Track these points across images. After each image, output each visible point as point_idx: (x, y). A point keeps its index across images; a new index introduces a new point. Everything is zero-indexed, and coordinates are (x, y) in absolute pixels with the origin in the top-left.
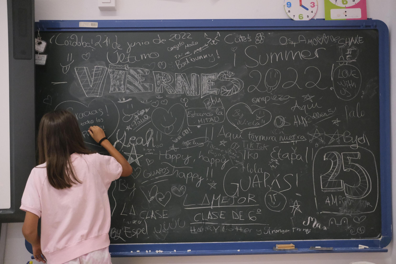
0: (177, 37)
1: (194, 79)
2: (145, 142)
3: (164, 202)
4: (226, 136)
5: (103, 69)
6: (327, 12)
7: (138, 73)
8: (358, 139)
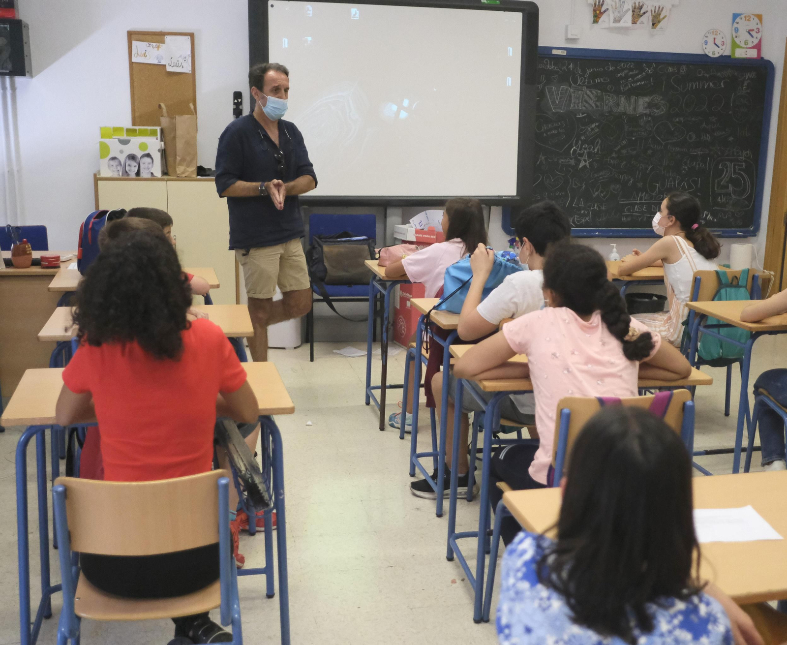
0: (624, 66)
1: (633, 99)
2: (594, 149)
3: (604, 197)
4: (652, 146)
5: (567, 90)
6: (733, 51)
7: (593, 94)
8: (745, 153)
